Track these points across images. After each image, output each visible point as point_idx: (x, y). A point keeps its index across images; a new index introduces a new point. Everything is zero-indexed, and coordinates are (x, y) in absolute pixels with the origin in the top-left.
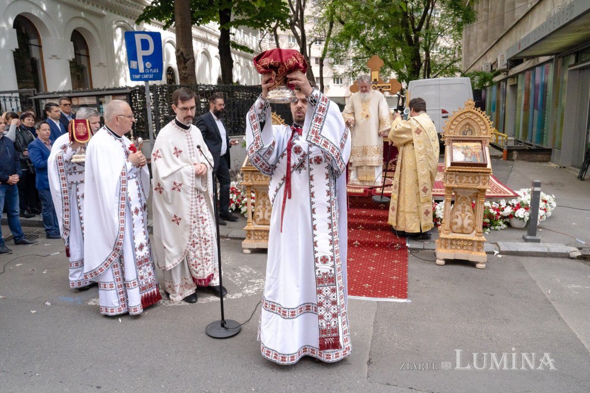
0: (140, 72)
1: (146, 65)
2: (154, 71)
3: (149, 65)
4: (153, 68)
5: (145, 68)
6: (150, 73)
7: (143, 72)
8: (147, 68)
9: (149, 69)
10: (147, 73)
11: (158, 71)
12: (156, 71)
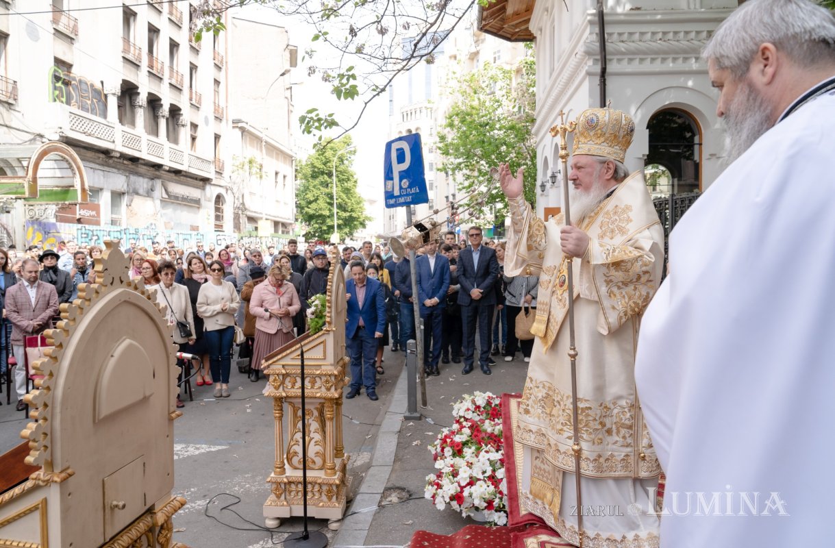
0: (395, 194)
1: (402, 183)
2: (413, 192)
3: (405, 183)
4: (410, 187)
5: (401, 188)
6: (407, 195)
7: (398, 194)
8: (403, 189)
9: (406, 189)
10: (404, 195)
11: (418, 191)
12: (415, 190)
